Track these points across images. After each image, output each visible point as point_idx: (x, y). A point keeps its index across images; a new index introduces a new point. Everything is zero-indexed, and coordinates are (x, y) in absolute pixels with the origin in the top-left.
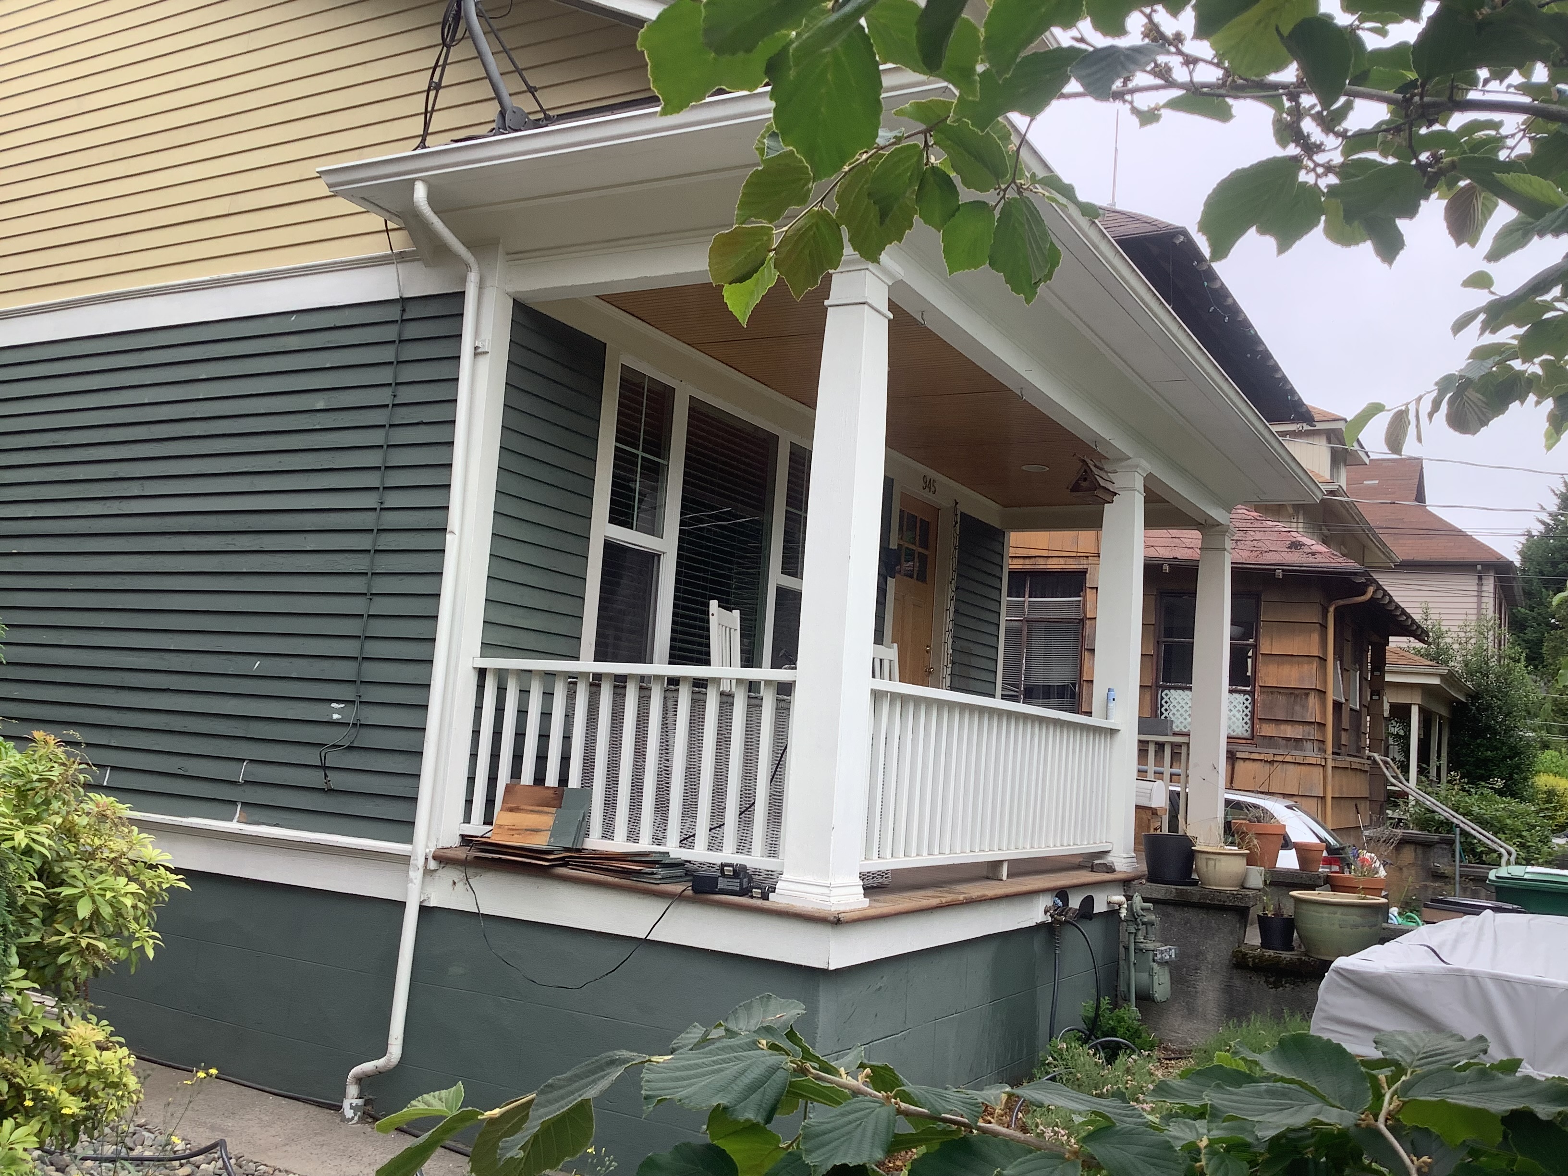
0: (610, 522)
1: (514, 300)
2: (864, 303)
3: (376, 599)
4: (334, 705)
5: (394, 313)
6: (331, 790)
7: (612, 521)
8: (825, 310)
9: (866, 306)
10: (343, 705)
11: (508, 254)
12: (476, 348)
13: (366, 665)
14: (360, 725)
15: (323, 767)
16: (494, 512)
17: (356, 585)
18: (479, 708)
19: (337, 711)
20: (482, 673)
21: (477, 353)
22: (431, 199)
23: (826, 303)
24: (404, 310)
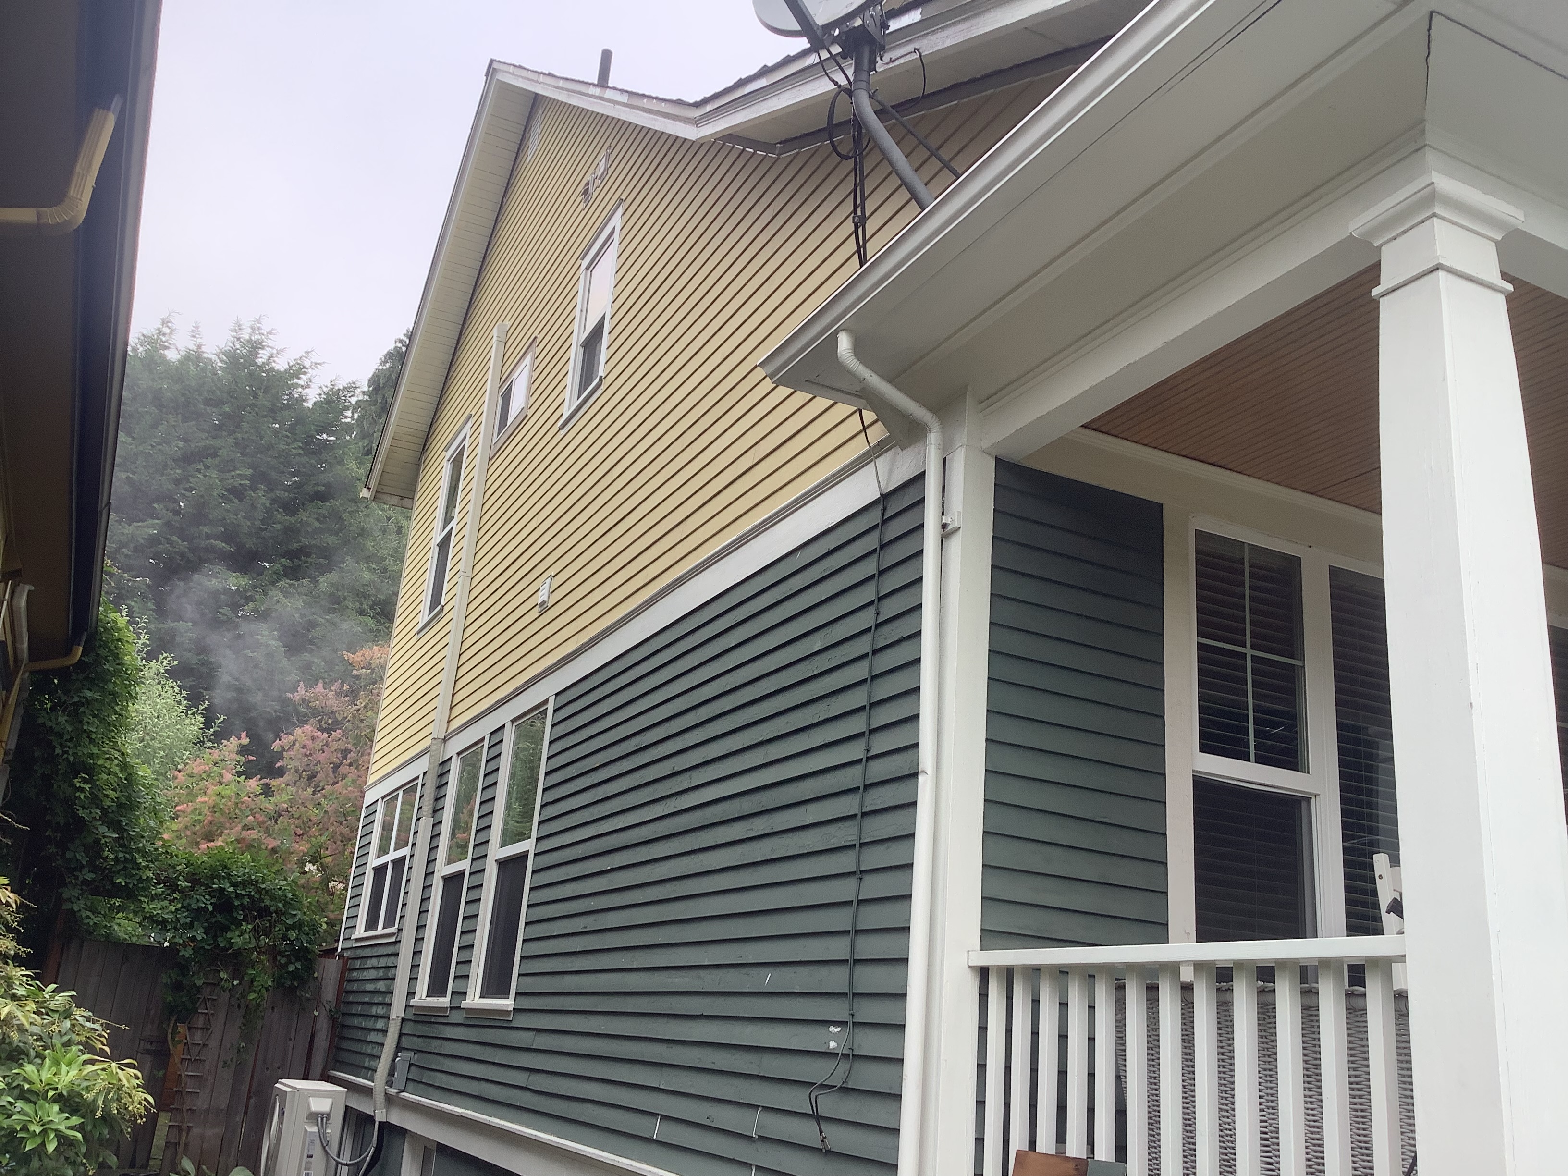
0: (1202, 750)
1: (998, 460)
2: (1437, 269)
3: (868, 878)
4: (832, 1029)
5: (875, 517)
6: (829, 1153)
7: (1204, 749)
8: (1374, 307)
9: (1441, 274)
10: (839, 1029)
11: (980, 402)
12: (944, 526)
13: (859, 970)
14: (852, 1057)
15: (818, 1118)
16: (987, 740)
17: (845, 862)
18: (983, 1029)
19: (834, 1037)
20: (983, 973)
21: (946, 532)
22: (858, 349)
23: (1375, 292)
24: (884, 510)
